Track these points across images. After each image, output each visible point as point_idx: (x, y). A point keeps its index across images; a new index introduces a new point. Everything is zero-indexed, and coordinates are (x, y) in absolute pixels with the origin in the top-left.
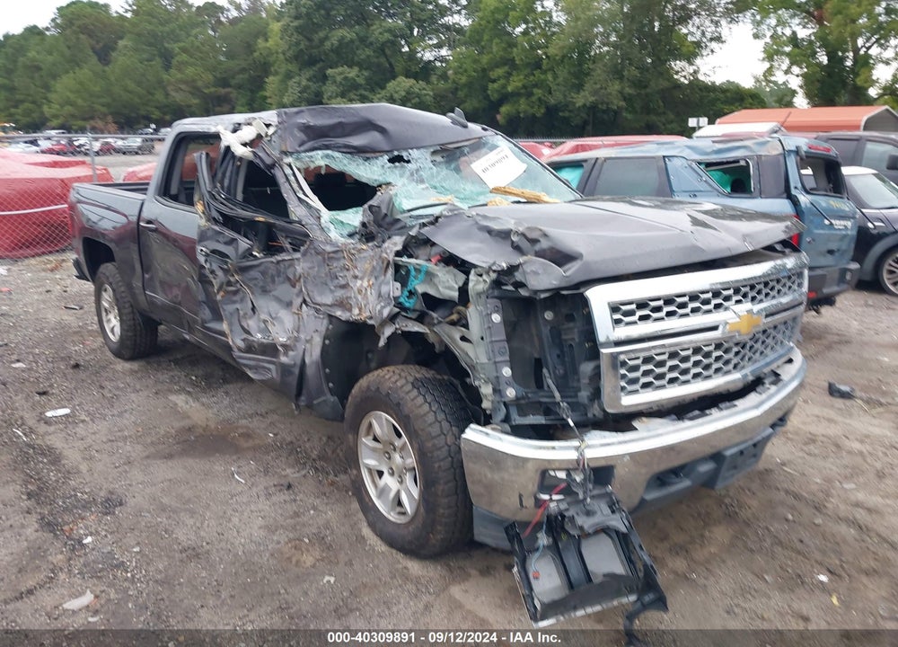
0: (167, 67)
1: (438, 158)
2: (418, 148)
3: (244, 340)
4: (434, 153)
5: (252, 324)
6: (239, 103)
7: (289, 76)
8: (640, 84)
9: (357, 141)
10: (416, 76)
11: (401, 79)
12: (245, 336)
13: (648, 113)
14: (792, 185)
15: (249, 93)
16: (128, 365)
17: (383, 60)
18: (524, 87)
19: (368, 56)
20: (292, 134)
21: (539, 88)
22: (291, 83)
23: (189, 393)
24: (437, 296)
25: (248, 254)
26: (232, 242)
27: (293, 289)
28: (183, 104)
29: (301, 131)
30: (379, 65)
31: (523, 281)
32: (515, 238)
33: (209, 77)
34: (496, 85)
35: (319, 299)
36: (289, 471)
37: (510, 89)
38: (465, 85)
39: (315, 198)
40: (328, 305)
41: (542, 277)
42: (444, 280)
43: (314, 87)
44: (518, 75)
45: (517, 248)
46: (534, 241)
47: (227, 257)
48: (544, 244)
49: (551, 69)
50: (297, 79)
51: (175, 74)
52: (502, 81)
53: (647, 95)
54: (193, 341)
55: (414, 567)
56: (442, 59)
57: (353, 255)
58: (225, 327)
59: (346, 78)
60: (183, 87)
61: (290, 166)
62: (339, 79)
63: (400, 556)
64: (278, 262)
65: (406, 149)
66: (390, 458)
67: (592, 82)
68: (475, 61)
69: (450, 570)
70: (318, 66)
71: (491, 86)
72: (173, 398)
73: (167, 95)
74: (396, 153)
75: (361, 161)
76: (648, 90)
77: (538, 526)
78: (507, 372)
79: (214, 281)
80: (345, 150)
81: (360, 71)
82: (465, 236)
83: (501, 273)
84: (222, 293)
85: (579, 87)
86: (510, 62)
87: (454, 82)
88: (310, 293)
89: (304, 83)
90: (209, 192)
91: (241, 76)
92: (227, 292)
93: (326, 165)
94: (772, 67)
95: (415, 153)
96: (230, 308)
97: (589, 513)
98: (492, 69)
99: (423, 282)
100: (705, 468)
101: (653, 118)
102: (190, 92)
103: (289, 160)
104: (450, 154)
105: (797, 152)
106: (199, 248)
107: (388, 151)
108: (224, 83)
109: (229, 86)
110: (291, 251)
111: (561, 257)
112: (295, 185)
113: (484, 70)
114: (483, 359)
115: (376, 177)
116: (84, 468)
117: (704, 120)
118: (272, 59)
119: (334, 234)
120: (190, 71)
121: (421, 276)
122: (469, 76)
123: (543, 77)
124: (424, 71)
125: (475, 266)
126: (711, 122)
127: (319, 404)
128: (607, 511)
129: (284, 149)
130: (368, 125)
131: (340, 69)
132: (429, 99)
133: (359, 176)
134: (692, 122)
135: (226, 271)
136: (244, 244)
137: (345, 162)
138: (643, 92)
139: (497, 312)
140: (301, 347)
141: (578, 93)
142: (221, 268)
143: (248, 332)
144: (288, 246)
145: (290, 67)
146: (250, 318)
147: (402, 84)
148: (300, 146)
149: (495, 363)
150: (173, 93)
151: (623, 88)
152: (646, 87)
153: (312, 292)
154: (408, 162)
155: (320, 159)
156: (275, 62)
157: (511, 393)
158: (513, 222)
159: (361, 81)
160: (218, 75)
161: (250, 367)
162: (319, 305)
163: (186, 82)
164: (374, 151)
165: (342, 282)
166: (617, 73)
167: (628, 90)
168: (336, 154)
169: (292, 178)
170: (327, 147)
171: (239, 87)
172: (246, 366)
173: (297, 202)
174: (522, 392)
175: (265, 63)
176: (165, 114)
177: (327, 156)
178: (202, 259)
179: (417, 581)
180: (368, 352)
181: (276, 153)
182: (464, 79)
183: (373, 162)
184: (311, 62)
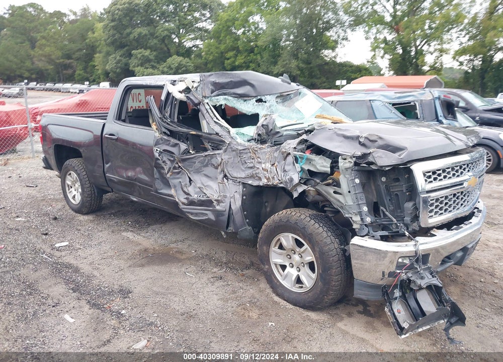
0: (33, 47)
1: (279, 100)
2: (270, 95)
3: (186, 198)
4: (277, 97)
5: (191, 190)
6: (78, 68)
7: (108, 54)
8: (308, 62)
9: (240, 91)
10: (182, 55)
11: (175, 57)
12: (186, 196)
13: (312, 78)
14: (439, 115)
15: (84, 63)
16: (86, 217)
17: (163, 46)
18: (244, 62)
19: (156, 43)
20: (208, 87)
21: (253, 63)
22: (110, 58)
23: (132, 231)
24: (315, 171)
25: (187, 152)
26: (175, 145)
27: (216, 170)
28: (43, 68)
29: (212, 85)
30: (162, 49)
31: (374, 161)
32: (362, 140)
33: (59, 53)
34: (229, 61)
35: (235, 175)
36: (215, 270)
37: (237, 63)
38: (212, 61)
39: (223, 121)
40: (243, 178)
41: (384, 159)
42: (319, 162)
43: (124, 60)
44: (241, 56)
45: (363, 145)
46: (374, 141)
47: (173, 153)
48: (380, 143)
49: (260, 53)
50: (113, 56)
51: (37, 52)
52: (232, 59)
53: (311, 68)
54: (141, 201)
55: (313, 315)
56: (196, 46)
57: (256, 151)
58: (172, 192)
59: (143, 56)
60: (43, 59)
61: (207, 103)
62: (139, 56)
63: (301, 310)
64: (206, 156)
65: (264, 95)
66: (290, 258)
67: (281, 60)
68: (217, 48)
69: (331, 315)
70: (126, 48)
71: (226, 62)
72: (124, 234)
73: (33, 63)
74: (259, 97)
75: (242, 102)
76: (311, 65)
77: (395, 287)
78: (365, 209)
79: (165, 167)
80: (234, 96)
81: (151, 52)
82: (330, 139)
83: (358, 158)
84: (170, 173)
85: (275, 63)
86: (236, 49)
87: (205, 59)
88: (230, 172)
89: (118, 58)
90: (160, 118)
91: (78, 53)
92: (173, 173)
93: (225, 104)
94: (374, 55)
95: (268, 98)
96: (176, 181)
97: (422, 278)
98: (227, 52)
99: (305, 163)
100: (460, 254)
101: (315, 80)
102: (47, 62)
103: (206, 101)
104: (284, 97)
105: (439, 98)
106: (154, 148)
107: (256, 96)
108: (69, 57)
109: (72, 59)
110: (211, 150)
111: (394, 149)
112: (212, 115)
113: (222, 53)
114: (350, 203)
115: (250, 110)
116: (96, 273)
117: (344, 82)
118: (97, 44)
119: (240, 140)
120: (47, 49)
121: (304, 161)
122: (214, 56)
123: (255, 57)
124: (188, 53)
125: (342, 155)
126: (348, 83)
127: (242, 231)
128: (430, 277)
129: (204, 95)
130: (244, 83)
131: (140, 51)
132: (191, 68)
133: (242, 109)
134: (338, 83)
135: (172, 162)
136: (183, 146)
137: (235, 102)
138: (309, 66)
139: (357, 178)
140: (227, 201)
141: (275, 66)
142: (169, 160)
143: (188, 194)
144: (210, 147)
145: (109, 49)
146: (189, 186)
147: (175, 60)
148: (212, 93)
149: (359, 204)
150: (37, 62)
151: (299, 64)
152: (310, 64)
153: (231, 171)
154: (265, 102)
155: (222, 100)
156: (99, 46)
157: (368, 220)
158: (358, 131)
159: (152, 57)
160: (64, 52)
161: (192, 214)
162: (236, 178)
163: (45, 56)
164: (248, 96)
165: (251, 165)
166: (296, 56)
167: (301, 65)
168: (230, 98)
169: (210, 111)
170: (225, 94)
171: (78, 59)
172: (189, 212)
173: (214, 124)
174: (374, 219)
175: (93, 46)
176: (32, 74)
177: (225, 99)
178: (157, 155)
179: (318, 322)
180: (266, 202)
181: (200, 97)
182: (211, 58)
183: (248, 102)
184: (122, 46)
